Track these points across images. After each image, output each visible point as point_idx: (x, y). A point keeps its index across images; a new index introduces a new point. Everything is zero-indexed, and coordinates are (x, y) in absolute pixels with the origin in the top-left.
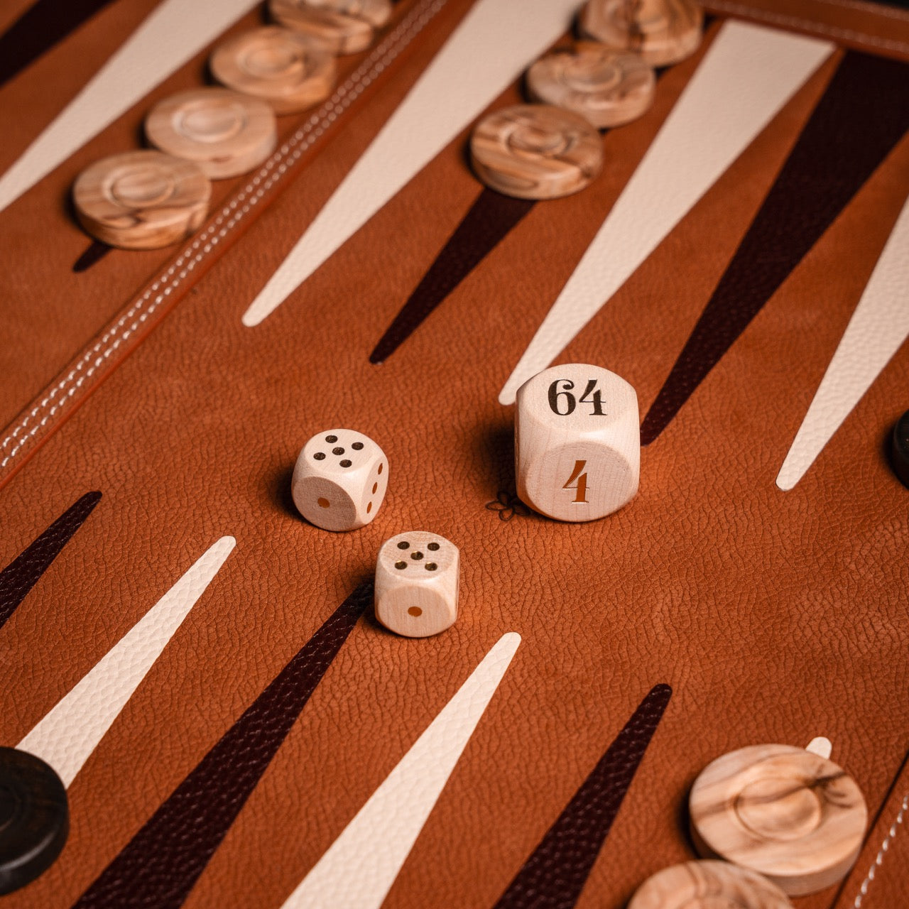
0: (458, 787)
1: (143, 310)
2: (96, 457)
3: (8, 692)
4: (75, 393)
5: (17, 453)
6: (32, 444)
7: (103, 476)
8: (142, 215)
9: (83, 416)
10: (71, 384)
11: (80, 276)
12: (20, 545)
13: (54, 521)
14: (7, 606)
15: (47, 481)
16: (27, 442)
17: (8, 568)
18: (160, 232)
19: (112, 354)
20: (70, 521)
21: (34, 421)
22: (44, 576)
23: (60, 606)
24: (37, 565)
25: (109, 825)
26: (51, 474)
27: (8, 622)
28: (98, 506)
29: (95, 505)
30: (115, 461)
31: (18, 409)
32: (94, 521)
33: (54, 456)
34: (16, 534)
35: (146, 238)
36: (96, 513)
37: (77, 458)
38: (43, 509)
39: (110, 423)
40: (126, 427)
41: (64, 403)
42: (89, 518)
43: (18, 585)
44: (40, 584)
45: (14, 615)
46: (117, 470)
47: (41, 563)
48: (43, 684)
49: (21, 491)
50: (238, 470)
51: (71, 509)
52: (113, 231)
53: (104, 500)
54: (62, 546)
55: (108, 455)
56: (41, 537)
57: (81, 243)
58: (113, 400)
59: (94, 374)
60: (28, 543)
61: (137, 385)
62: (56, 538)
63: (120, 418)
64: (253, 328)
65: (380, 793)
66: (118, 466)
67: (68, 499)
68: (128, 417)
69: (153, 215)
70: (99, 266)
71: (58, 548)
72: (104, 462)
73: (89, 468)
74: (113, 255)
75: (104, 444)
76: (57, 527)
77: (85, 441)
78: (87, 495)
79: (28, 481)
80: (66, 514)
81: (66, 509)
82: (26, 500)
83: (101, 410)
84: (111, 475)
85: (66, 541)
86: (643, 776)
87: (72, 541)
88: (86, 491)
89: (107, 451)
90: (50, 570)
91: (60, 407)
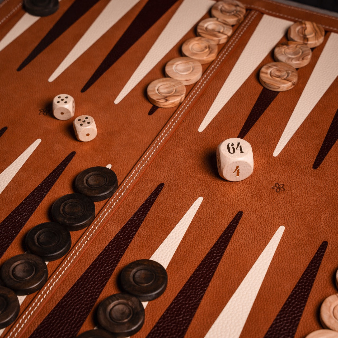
0: (271, 271)
1: (170, 128)
2: (161, 172)
3: (146, 242)
4: (154, 153)
5: (140, 172)
6: (144, 169)
7: (164, 179)
8: (167, 98)
9: (156, 160)
10: (152, 151)
11: (151, 116)
12: (144, 199)
13: (152, 192)
14: (142, 217)
15: (149, 180)
16: (142, 169)
17: (141, 206)
18: (173, 103)
19: (163, 141)
20: (156, 192)
21: (143, 162)
22: (151, 208)
23: (157, 217)
24: (149, 205)
25: (178, 281)
26: (149, 178)
27: (143, 222)
28: (164, 187)
29: (163, 187)
30: (167, 174)
31: (138, 158)
32: (163, 192)
33: (150, 172)
34: (142, 196)
35: (169, 105)
36: (163, 190)
37: (156, 173)
38: (149, 188)
39: (164, 162)
40: (169, 164)
41: (151, 156)
42: (162, 191)
43: (144, 211)
44: (151, 211)
45: (145, 220)
46: (168, 176)
47: (150, 205)
48: (155, 240)
49: (142, 183)
50: (202, 177)
51: (156, 189)
52: (159, 103)
53: (165, 186)
54: (155, 200)
55: (165, 172)
56: (149, 197)
57: (150, 106)
58: (164, 155)
59: (158, 147)
60: (146, 199)
61: (170, 151)
62: (153, 197)
63: (167, 161)
64: (201, 133)
65: (250, 273)
66: (168, 175)
67: (155, 185)
68: (169, 160)
69: (170, 98)
70: (155, 113)
71: (154, 200)
72: (164, 174)
73: (160, 176)
74: (159, 109)
75: (163, 169)
76: (153, 194)
77: (158, 168)
78: (160, 184)
79: (144, 180)
80: (155, 190)
81: (155, 188)
82: (144, 186)
83: (161, 158)
84: (166, 178)
85: (156, 198)
86: (322, 268)
87: (158, 198)
88: (160, 183)
89: (164, 171)
90: (153, 207)
91: (150, 158)
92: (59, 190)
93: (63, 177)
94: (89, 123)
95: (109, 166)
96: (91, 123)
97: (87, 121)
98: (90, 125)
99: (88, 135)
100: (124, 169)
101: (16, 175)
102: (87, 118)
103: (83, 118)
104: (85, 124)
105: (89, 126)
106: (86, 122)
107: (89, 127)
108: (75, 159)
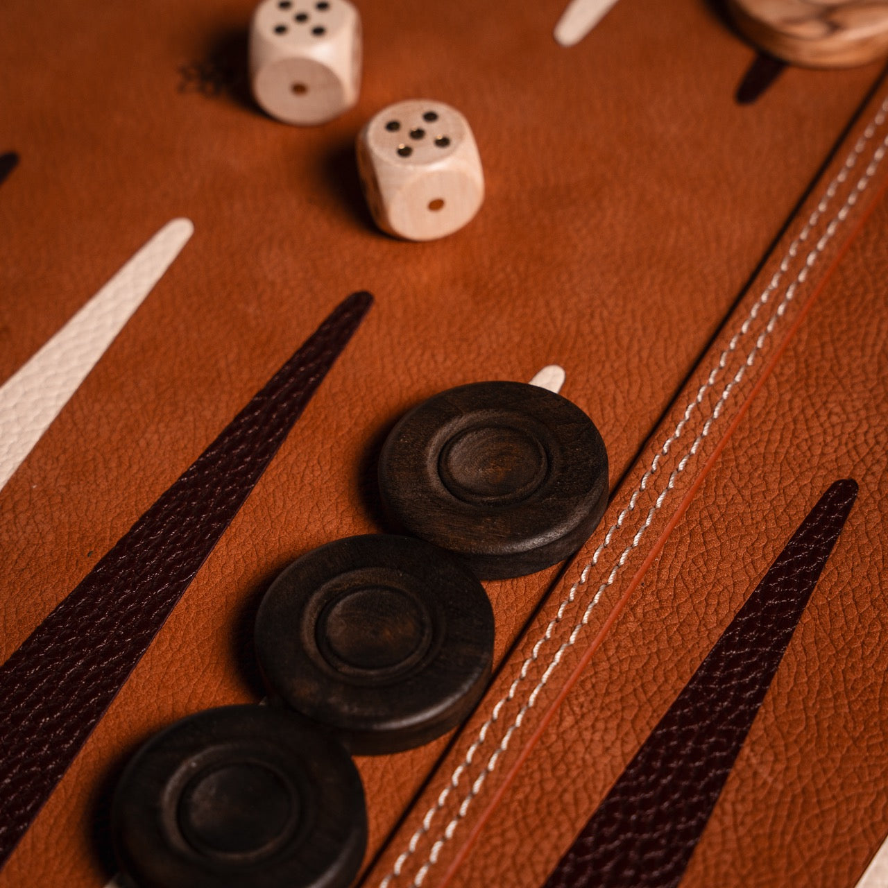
1: (857, 173)
2: (835, 419)
3: (788, 838)
4: (786, 311)
5: (722, 414)
6: (740, 398)
7: (854, 453)
8: (837, 17)
9: (801, 348)
10: (777, 297)
11: (750, 111)
12: (752, 572)
13: (794, 530)
14: (754, 681)
15: (770, 460)
16: (734, 396)
17: (742, 613)
18: (864, 43)
19: (828, 244)
20: (817, 530)
21: (736, 361)
22: (800, 628)
23: (836, 682)
24: (783, 608)
26: (773, 448)
27: (762, 710)
28: (857, 504)
29: (851, 504)
30: (865, 427)
31: (703, 335)
32: (855, 531)
33: (773, 416)
34: (741, 553)
36: (856, 520)
37: (807, 420)
38: (774, 509)
39: (845, 361)
40: (870, 368)
41: (774, 328)
42: (847, 528)
43: (761, 642)
44: (796, 641)
45: (769, 698)
46: (872, 442)
47: (790, 605)
48: (839, 825)
49: (736, 476)
51: (816, 510)
53: (863, 494)
54: (816, 575)
55: (852, 416)
56: (782, 557)
57: (739, 59)
58: (839, 323)
59: (808, 278)
60: (763, 567)
61: (871, 296)
62: (804, 561)
63: (857, 353)
66: (871, 435)
67: (808, 492)
68: (868, 351)
69: (853, 17)
70: (773, 96)
72: (849, 429)
73: (829, 439)
74: (790, 76)
75: (842, 397)
76: (801, 540)
77: (812, 390)
78: (834, 486)
79: (743, 460)
80: (810, 518)
81: (809, 510)
82: (747, 493)
83: (827, 338)
84: (864, 450)
85: (821, 567)
87: (829, 567)
88: (832, 480)
89: (849, 409)
90: (806, 618)
91: (769, 336)
92: (289, 505)
93: (307, 433)
94: (443, 142)
95: (551, 379)
96: (454, 142)
97: (434, 130)
98: (448, 155)
99: (436, 205)
100: (633, 397)
101: (59, 418)
102: (430, 117)
103: (410, 113)
104: (424, 148)
105: (442, 158)
106: (429, 140)
107: (444, 164)
108: (367, 334)
